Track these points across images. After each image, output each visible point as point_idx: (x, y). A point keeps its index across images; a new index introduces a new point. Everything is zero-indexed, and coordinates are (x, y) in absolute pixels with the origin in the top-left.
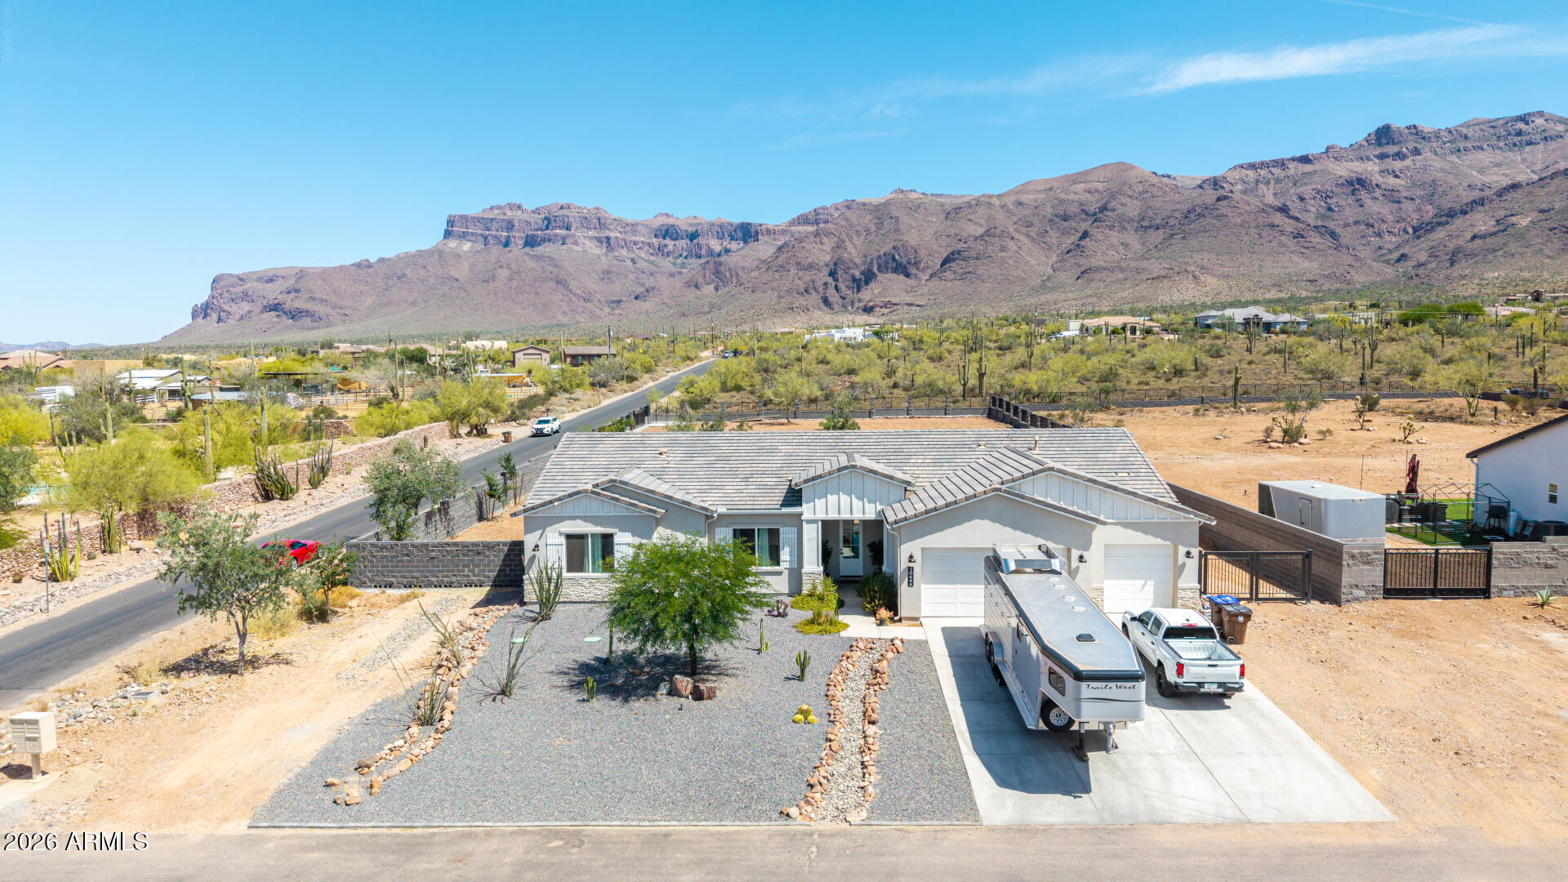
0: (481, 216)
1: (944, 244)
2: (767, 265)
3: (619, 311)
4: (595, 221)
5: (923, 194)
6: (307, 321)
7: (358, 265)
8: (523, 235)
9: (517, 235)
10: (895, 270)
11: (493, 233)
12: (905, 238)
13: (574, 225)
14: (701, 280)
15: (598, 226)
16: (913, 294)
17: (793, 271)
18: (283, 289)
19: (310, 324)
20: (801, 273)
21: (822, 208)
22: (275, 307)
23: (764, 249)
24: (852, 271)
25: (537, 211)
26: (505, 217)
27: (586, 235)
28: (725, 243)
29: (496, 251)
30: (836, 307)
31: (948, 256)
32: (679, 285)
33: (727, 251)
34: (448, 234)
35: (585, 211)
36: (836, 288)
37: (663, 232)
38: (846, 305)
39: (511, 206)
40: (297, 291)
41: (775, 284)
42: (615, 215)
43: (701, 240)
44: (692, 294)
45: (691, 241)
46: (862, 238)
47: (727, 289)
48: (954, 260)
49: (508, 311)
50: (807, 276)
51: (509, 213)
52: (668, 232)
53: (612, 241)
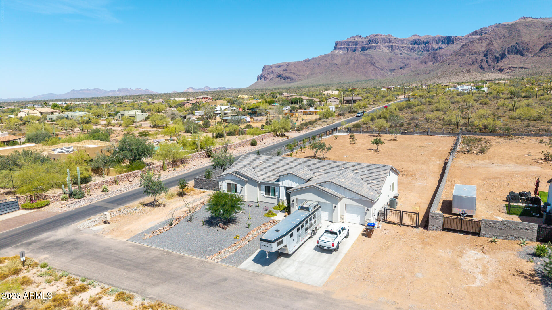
0: (346, 41)
1: (543, 40)
2: (456, 53)
3: (393, 74)
4: (388, 40)
5: (535, 18)
6: (289, 80)
7: (305, 61)
8: (361, 47)
9: (359, 47)
10: (516, 53)
11: (350, 47)
12: (523, 39)
13: (380, 42)
14: (427, 60)
15: (388, 41)
16: (524, 63)
17: (467, 55)
18: (282, 70)
19: (290, 81)
20: (471, 56)
21: (483, 28)
22: (280, 76)
23: (456, 47)
24: (495, 54)
25: (366, 38)
26: (355, 41)
27: (384, 45)
28: (439, 45)
29: (350, 53)
30: (486, 70)
31: (544, 46)
32: (418, 62)
33: (440, 48)
34: (335, 48)
35: (384, 36)
36: (487, 61)
37: (414, 42)
38: (491, 69)
39: (357, 37)
40: (286, 70)
41: (459, 61)
42: (395, 37)
43: (429, 44)
44: (423, 66)
45: (425, 45)
46: (501, 40)
47: (437, 64)
48: (547, 47)
49: (353, 75)
50: (473, 57)
51: (356, 39)
52: (416, 42)
53: (393, 47)
